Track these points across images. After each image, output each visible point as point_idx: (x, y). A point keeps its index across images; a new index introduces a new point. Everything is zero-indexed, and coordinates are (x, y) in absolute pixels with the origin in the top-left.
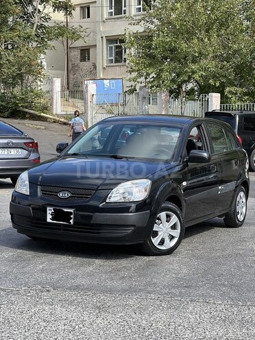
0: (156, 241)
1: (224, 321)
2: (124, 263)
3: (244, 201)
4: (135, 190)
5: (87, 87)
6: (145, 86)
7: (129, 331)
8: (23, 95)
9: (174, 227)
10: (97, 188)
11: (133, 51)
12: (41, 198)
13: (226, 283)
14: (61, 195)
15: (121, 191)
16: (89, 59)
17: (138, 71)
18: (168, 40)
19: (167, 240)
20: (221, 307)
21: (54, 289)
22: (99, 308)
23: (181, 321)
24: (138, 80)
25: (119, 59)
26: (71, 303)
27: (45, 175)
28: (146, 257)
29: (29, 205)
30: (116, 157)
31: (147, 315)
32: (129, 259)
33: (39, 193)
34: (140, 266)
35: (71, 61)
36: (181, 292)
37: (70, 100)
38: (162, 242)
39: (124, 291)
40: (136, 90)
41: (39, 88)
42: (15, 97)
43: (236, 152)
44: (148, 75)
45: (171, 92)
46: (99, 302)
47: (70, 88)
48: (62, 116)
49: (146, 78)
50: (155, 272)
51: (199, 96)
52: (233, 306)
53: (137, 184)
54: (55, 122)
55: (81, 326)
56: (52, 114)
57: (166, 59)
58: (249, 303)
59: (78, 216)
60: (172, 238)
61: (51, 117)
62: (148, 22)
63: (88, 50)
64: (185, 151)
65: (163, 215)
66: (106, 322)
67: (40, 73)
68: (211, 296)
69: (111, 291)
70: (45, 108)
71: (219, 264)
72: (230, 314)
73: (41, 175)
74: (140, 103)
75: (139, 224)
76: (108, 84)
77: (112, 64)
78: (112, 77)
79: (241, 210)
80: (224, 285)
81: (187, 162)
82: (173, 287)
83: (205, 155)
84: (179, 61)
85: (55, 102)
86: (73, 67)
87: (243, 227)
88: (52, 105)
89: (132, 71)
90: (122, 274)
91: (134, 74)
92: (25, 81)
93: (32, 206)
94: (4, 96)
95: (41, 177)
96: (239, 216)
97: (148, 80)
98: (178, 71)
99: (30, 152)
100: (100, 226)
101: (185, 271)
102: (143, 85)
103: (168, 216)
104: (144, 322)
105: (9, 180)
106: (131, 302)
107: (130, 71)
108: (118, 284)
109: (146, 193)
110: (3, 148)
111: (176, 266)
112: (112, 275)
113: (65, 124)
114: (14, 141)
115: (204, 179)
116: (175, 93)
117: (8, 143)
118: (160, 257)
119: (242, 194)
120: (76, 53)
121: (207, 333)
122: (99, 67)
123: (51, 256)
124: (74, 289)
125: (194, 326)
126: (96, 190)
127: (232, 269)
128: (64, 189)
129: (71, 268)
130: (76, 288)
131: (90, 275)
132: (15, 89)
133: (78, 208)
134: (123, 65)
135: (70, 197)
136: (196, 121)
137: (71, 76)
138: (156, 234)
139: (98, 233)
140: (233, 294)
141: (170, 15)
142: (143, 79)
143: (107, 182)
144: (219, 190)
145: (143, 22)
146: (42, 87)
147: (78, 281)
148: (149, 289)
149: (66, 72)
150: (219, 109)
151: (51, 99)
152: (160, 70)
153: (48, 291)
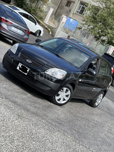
0: (57, 98)
1: (67, 146)
2: (40, 101)
3: (101, 98)
4: (59, 73)
5: (62, 18)
6: (86, 30)
7: (26, 132)
8: (35, 8)
9: (67, 96)
10: (43, 65)
11: (88, 12)
12: (19, 58)
13: (76, 130)
14: (28, 60)
15: (53, 71)
16: (69, 6)
17: (86, 22)
18: (105, 15)
19: (62, 100)
20: (69, 139)
21: (5, 99)
22: (19, 116)
23: (49, 138)
24: (85, 25)
25: (81, 13)
26: (9, 108)
27: (25, 49)
28: (50, 102)
29: (13, 58)
30: (58, 56)
31: (37, 128)
32: (42, 100)
33: (19, 55)
34: (45, 105)
35: (62, 4)
36: (56, 125)
37: (53, 20)
38: (59, 100)
39: (33, 113)
40: (81, 29)
41: (43, 9)
42: (31, 8)
43: (108, 77)
44: (90, 25)
45: (96, 37)
46: (21, 113)
47: (56, 15)
48: (47, 25)
49: (88, 26)
50: (50, 111)
51: (106, 44)
52: (74, 141)
53: (60, 71)
54: (43, 26)
55: (8, 120)
56: (43, 22)
57: (100, 22)
58: (81, 143)
59: (30, 73)
60: (64, 100)
61: (42, 23)
62: (100, 3)
63: (71, 3)
64: (87, 67)
65: (65, 89)
66: (19, 124)
67: (46, 3)
68: (67, 132)
69: (28, 110)
70: (41, 18)
71: (78, 120)
72: (71, 144)
73: (24, 48)
74: (81, 35)
75: (53, 88)
76: (72, 21)
77: (77, 13)
78: (75, 19)
79: (98, 102)
80: (75, 130)
81: (86, 72)
82: (54, 121)
83: (95, 73)
84: (105, 26)
85: (46, 17)
86: (61, 7)
87: (96, 108)
88: (45, 18)
89: (84, 21)
90: (36, 105)
91: (84, 22)
92: (38, 3)
93: (14, 59)
94: (27, 5)
95: (23, 49)
96: (96, 103)
97: (89, 27)
98: (102, 30)
99: (25, 34)
100: (37, 81)
101: (62, 116)
102: (86, 28)
103: (67, 90)
104: (34, 131)
105: (11, 41)
106: (34, 119)
107: (83, 20)
108: (32, 109)
109: (62, 77)
110: (15, 27)
111: (60, 112)
112: (32, 104)
113: (46, 29)
114: (21, 27)
115: (90, 81)
116: (97, 38)
117: (18, 26)
118: (55, 105)
119: (102, 95)
120: (65, 1)
121: (57, 148)
122: (72, 12)
123: (11, 83)
124: (13, 103)
125: (54, 142)
126: (43, 66)
127: (82, 125)
128: (30, 59)
129: (17, 92)
130: (15, 102)
131: (23, 99)
132: (33, 4)
133: (32, 69)
134: (82, 16)
135: (31, 63)
136: (98, 57)
137: (59, 10)
138: (58, 95)
139: (35, 83)
140: (76, 136)
141: (111, 6)
142: (87, 26)
143: (49, 64)
144: (93, 89)
145: (98, 2)
146: (44, 9)
147: (17, 100)
148: (44, 117)
149: (57, 7)
150: (111, 54)
151: (46, 15)
152: (96, 26)
153: (2, 98)
